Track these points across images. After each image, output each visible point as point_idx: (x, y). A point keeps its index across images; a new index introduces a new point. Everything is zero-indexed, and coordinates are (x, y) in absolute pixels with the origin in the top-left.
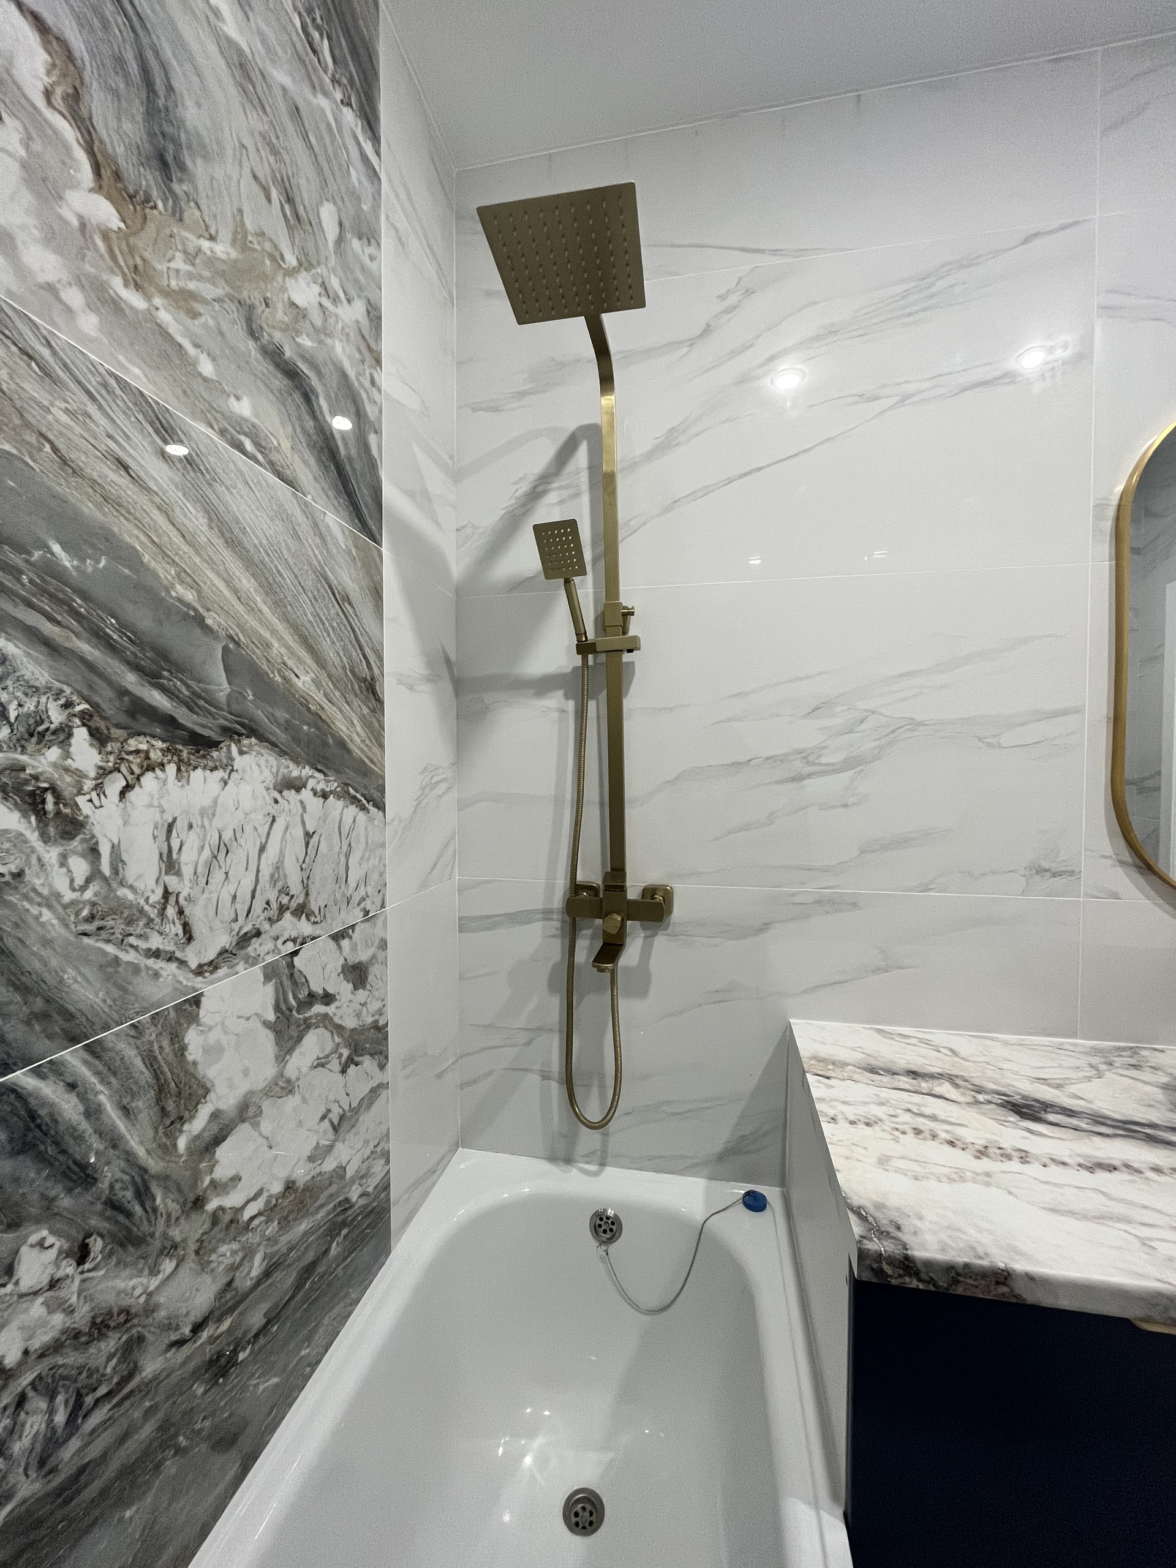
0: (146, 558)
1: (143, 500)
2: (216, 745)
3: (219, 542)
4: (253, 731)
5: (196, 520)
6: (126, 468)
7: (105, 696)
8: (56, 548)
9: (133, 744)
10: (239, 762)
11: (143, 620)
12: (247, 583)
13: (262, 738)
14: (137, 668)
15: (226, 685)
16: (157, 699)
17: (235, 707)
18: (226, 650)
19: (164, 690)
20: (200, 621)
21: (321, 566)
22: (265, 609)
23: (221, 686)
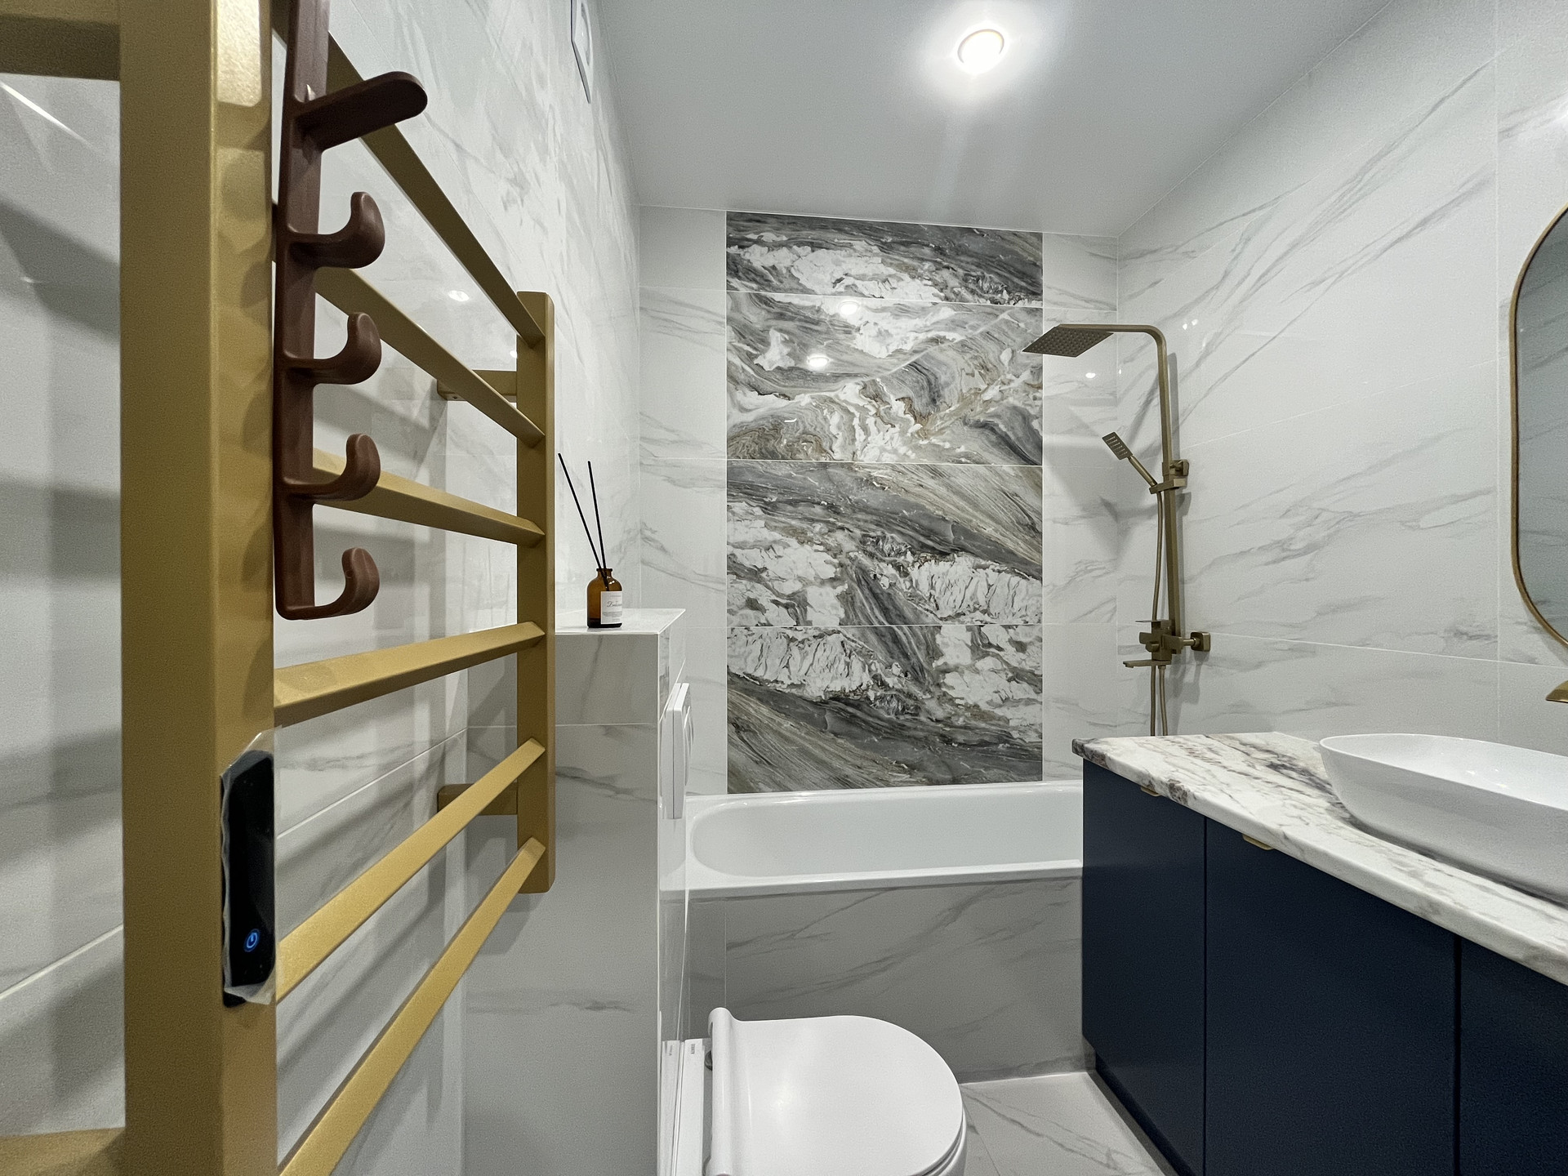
0: (927, 507)
1: (926, 492)
2: (949, 554)
3: (951, 495)
4: (963, 549)
5: (943, 490)
6: (922, 486)
7: (915, 543)
8: (904, 511)
9: (922, 555)
10: (957, 559)
11: (925, 523)
12: (962, 503)
13: (967, 551)
14: (923, 535)
15: (953, 537)
16: (930, 543)
17: (956, 543)
18: (953, 526)
19: (931, 540)
20: (944, 519)
21: (999, 486)
22: (970, 510)
23: (951, 537)
